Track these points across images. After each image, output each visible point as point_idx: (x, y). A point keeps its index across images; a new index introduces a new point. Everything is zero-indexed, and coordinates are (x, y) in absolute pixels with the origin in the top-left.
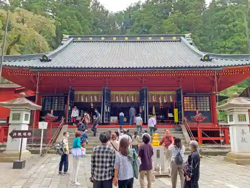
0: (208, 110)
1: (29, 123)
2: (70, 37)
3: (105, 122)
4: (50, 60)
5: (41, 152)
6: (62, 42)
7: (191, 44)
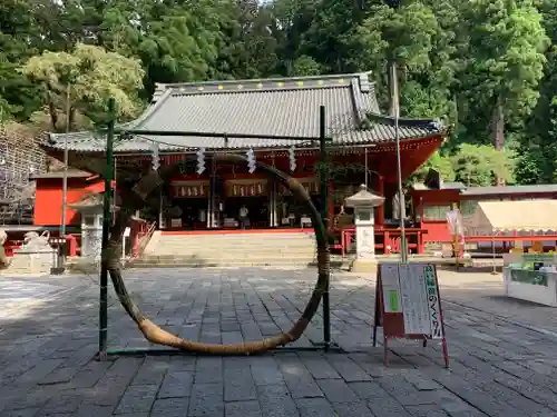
2: (167, 87)
3: (213, 226)
6: (154, 98)
7: (367, 92)
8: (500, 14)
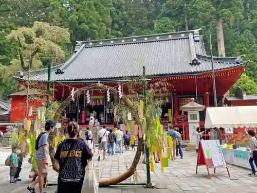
2: (83, 43)
4: (63, 73)
6: (75, 50)
7: (198, 41)
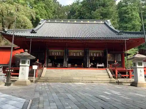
0: (121, 61)
1: (29, 66)
2: (44, 20)
3: (66, 66)
4: (36, 33)
5: (34, 81)
6: (40, 23)
7: (111, 25)
8: (129, 12)
